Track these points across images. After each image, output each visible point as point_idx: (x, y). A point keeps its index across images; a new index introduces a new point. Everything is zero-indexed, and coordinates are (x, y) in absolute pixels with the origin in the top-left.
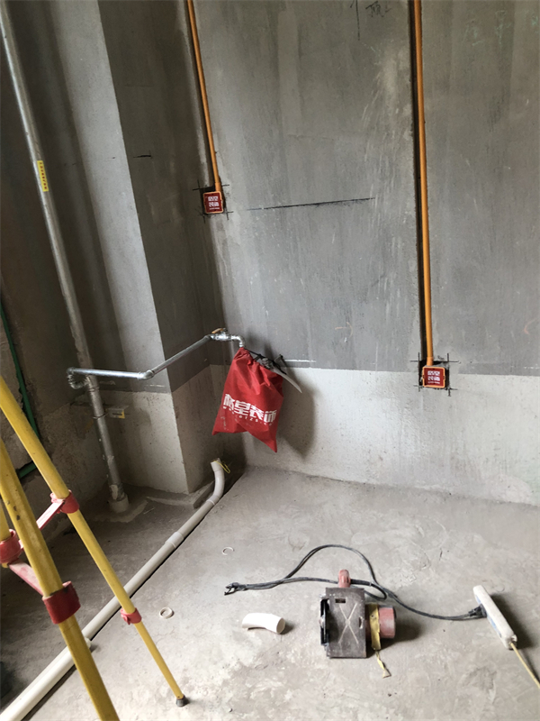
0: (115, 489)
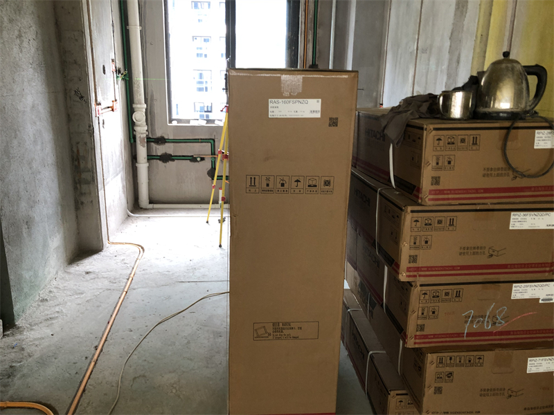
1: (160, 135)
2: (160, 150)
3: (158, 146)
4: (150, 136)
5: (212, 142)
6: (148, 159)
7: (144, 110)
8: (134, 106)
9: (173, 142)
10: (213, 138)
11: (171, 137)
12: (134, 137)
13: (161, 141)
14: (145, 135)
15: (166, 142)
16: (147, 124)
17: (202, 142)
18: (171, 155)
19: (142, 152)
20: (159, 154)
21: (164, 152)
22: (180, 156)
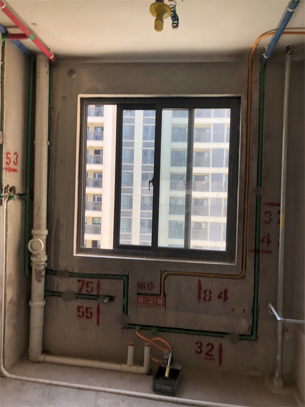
0: (277, 374)
1: (64, 268)
2: (63, 285)
3: (60, 280)
4: (52, 267)
5: (125, 278)
6: (45, 296)
7: (45, 237)
8: (33, 232)
9: (78, 277)
10: (127, 274)
11: (76, 270)
12: (30, 269)
13: (65, 274)
14: (42, 268)
15: (70, 276)
17: (112, 279)
18: (75, 293)
19: (38, 288)
20: (61, 291)
21: (67, 288)
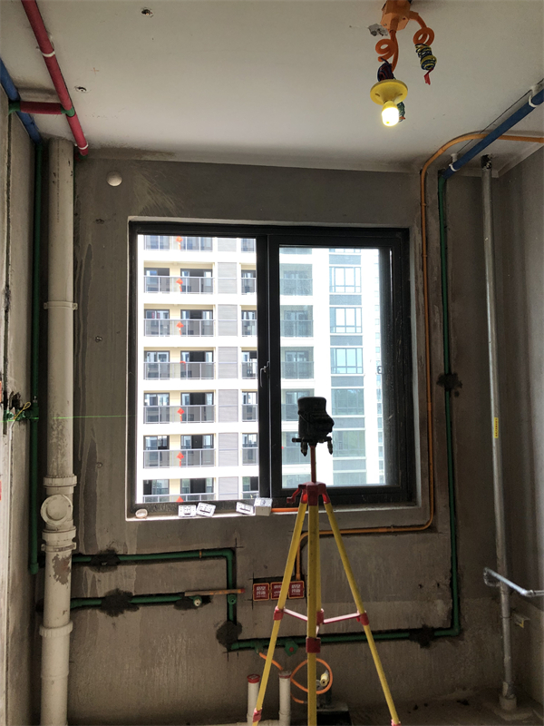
0: (506, 687)
1: (105, 548)
2: (104, 583)
3: (98, 575)
5: (230, 555)
7: (71, 491)
8: (48, 481)
9: (136, 562)
10: (232, 545)
11: (132, 550)
12: (42, 558)
13: (109, 560)
14: (68, 553)
15: (119, 563)
16: (76, 523)
17: (204, 558)
18: (129, 595)
19: (59, 595)
20: (100, 595)
21: (113, 588)
22: (150, 596)
